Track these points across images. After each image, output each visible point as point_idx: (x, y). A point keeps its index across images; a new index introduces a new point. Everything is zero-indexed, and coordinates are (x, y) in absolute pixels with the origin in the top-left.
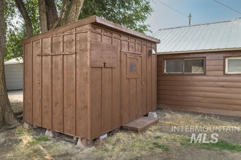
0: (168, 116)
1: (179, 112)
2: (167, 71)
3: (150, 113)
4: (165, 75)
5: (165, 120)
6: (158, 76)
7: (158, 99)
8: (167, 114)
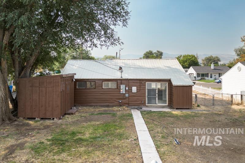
0: (80, 108)
1: (84, 106)
2: (78, 87)
3: (72, 108)
4: (78, 89)
5: (79, 110)
6: (75, 89)
7: (75, 101)
8: (79, 108)
